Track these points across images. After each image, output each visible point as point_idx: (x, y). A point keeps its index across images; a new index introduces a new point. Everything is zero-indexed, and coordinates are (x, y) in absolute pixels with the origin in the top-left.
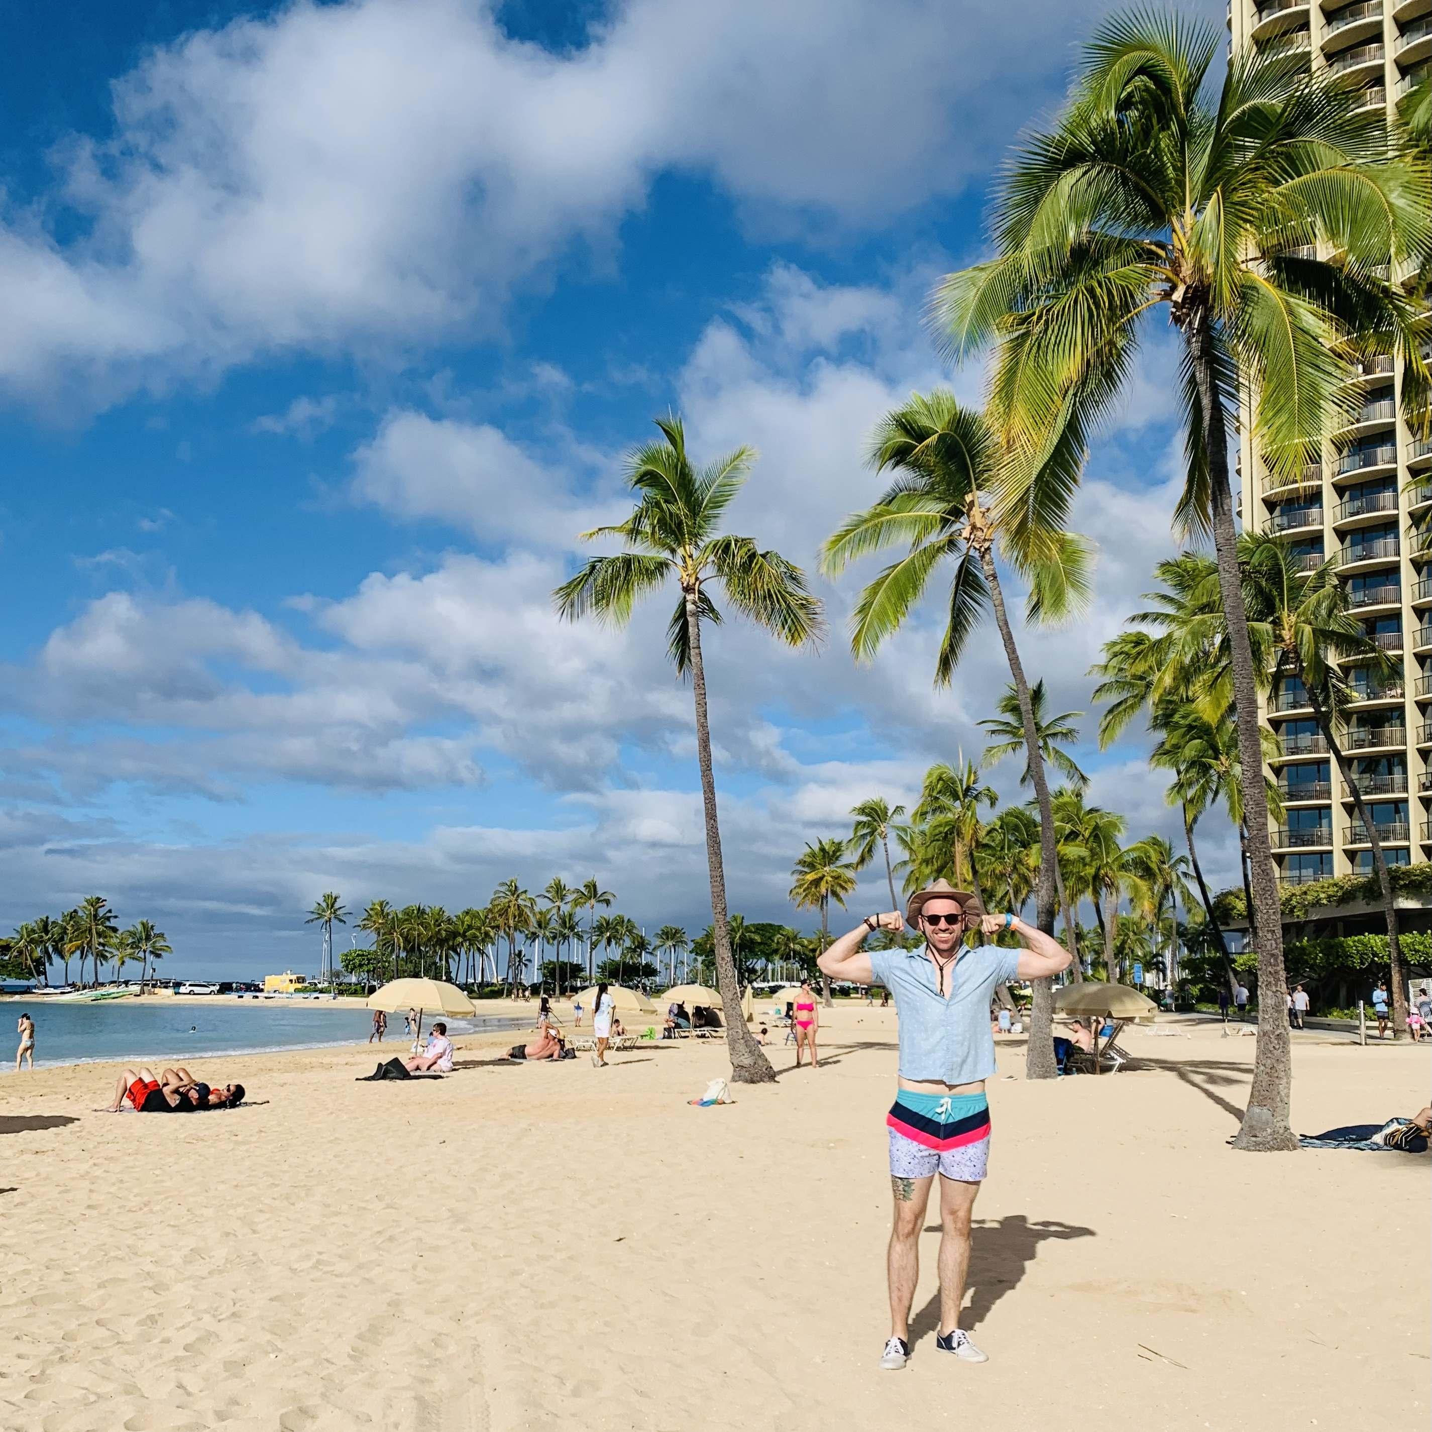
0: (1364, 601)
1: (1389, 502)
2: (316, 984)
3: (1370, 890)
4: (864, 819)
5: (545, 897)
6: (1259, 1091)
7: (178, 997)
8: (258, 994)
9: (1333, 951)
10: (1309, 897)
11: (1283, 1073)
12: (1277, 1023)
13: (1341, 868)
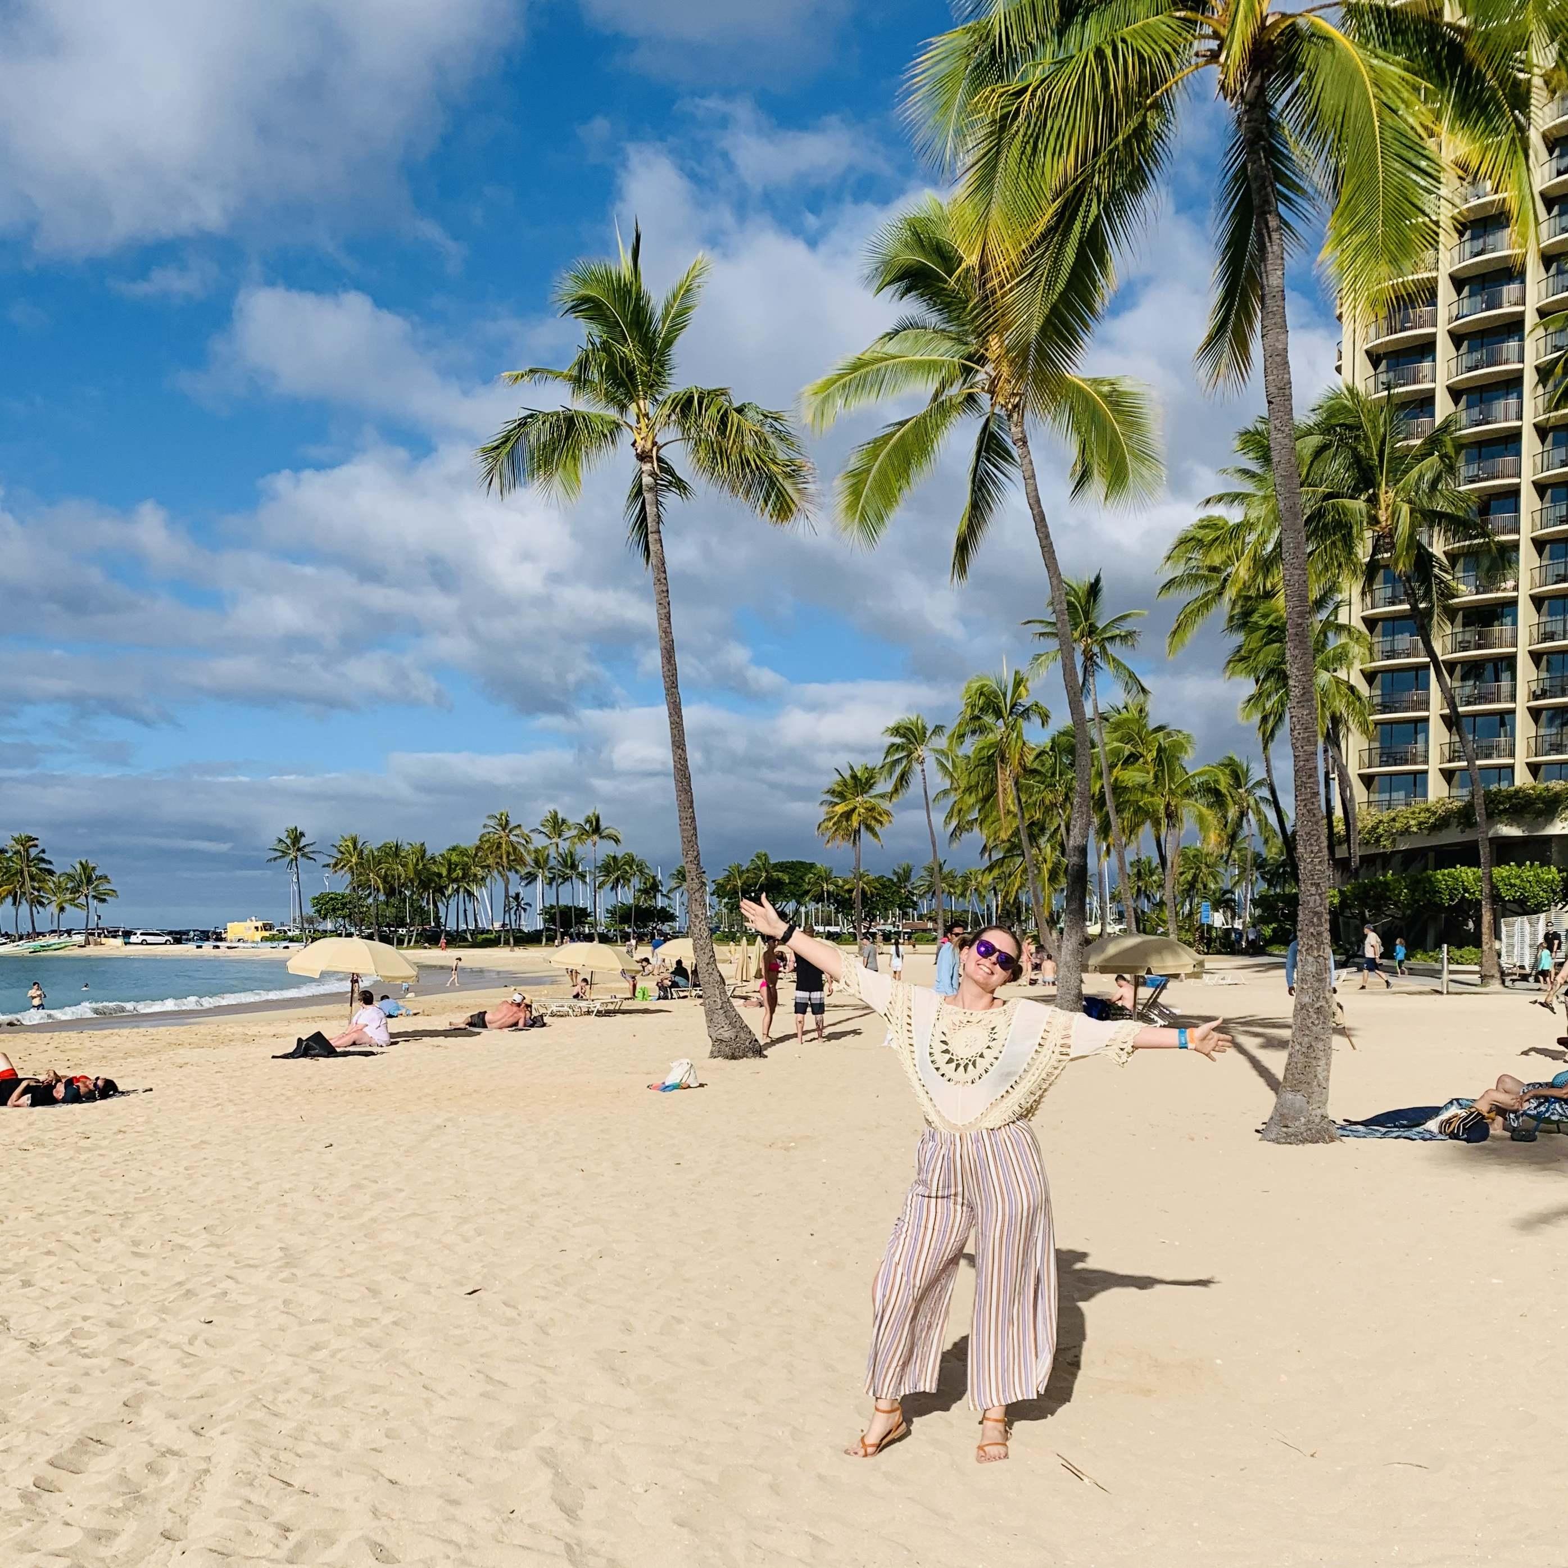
0: (1477, 476)
1: (1514, 355)
2: (285, 932)
3: (1465, 816)
4: (898, 740)
5: (541, 832)
6: (1292, 1074)
7: (129, 947)
8: (219, 944)
9: (1423, 887)
10: (1397, 824)
11: (1322, 1053)
12: (1317, 994)
13: (1437, 789)
